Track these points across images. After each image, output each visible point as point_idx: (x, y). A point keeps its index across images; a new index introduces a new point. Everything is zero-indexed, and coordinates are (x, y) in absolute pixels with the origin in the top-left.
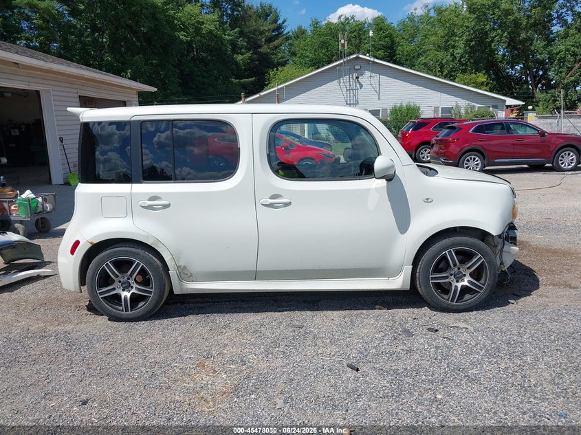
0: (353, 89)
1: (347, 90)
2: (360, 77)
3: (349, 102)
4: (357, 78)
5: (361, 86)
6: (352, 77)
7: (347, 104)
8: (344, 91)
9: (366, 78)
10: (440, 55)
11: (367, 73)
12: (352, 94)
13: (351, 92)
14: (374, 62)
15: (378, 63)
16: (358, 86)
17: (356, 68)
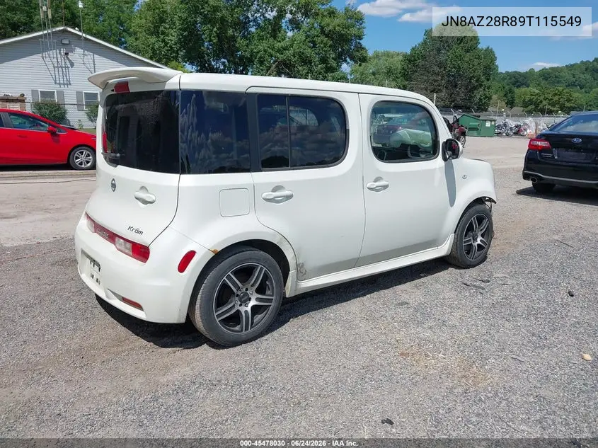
0: (62, 67)
1: (54, 67)
2: (70, 54)
3: (58, 82)
4: (67, 54)
5: (72, 65)
6: (60, 53)
7: (56, 83)
8: (51, 67)
9: (77, 54)
10: (152, 40)
11: (79, 51)
12: (61, 73)
13: (60, 69)
14: (86, 39)
15: (90, 40)
16: (68, 63)
17: (65, 43)
